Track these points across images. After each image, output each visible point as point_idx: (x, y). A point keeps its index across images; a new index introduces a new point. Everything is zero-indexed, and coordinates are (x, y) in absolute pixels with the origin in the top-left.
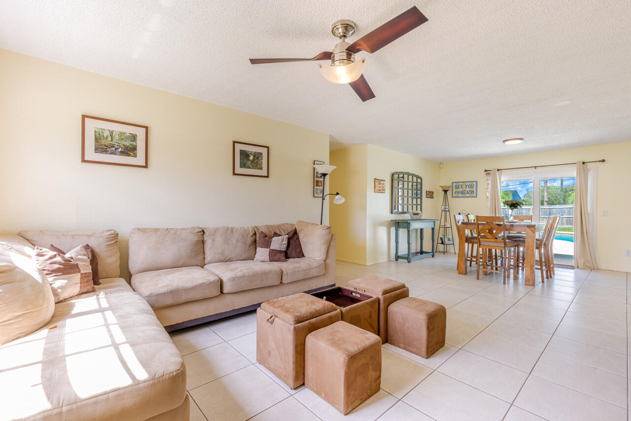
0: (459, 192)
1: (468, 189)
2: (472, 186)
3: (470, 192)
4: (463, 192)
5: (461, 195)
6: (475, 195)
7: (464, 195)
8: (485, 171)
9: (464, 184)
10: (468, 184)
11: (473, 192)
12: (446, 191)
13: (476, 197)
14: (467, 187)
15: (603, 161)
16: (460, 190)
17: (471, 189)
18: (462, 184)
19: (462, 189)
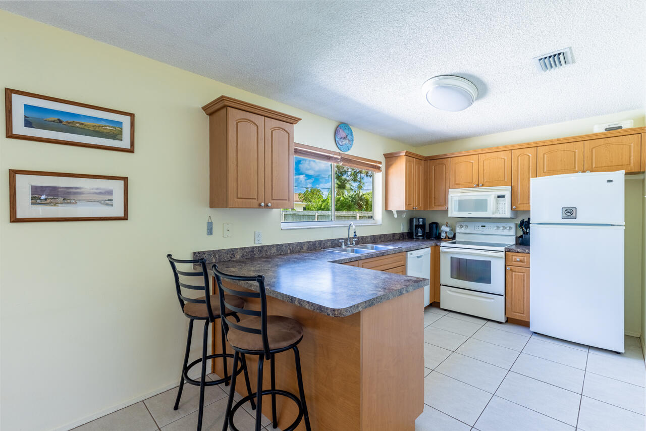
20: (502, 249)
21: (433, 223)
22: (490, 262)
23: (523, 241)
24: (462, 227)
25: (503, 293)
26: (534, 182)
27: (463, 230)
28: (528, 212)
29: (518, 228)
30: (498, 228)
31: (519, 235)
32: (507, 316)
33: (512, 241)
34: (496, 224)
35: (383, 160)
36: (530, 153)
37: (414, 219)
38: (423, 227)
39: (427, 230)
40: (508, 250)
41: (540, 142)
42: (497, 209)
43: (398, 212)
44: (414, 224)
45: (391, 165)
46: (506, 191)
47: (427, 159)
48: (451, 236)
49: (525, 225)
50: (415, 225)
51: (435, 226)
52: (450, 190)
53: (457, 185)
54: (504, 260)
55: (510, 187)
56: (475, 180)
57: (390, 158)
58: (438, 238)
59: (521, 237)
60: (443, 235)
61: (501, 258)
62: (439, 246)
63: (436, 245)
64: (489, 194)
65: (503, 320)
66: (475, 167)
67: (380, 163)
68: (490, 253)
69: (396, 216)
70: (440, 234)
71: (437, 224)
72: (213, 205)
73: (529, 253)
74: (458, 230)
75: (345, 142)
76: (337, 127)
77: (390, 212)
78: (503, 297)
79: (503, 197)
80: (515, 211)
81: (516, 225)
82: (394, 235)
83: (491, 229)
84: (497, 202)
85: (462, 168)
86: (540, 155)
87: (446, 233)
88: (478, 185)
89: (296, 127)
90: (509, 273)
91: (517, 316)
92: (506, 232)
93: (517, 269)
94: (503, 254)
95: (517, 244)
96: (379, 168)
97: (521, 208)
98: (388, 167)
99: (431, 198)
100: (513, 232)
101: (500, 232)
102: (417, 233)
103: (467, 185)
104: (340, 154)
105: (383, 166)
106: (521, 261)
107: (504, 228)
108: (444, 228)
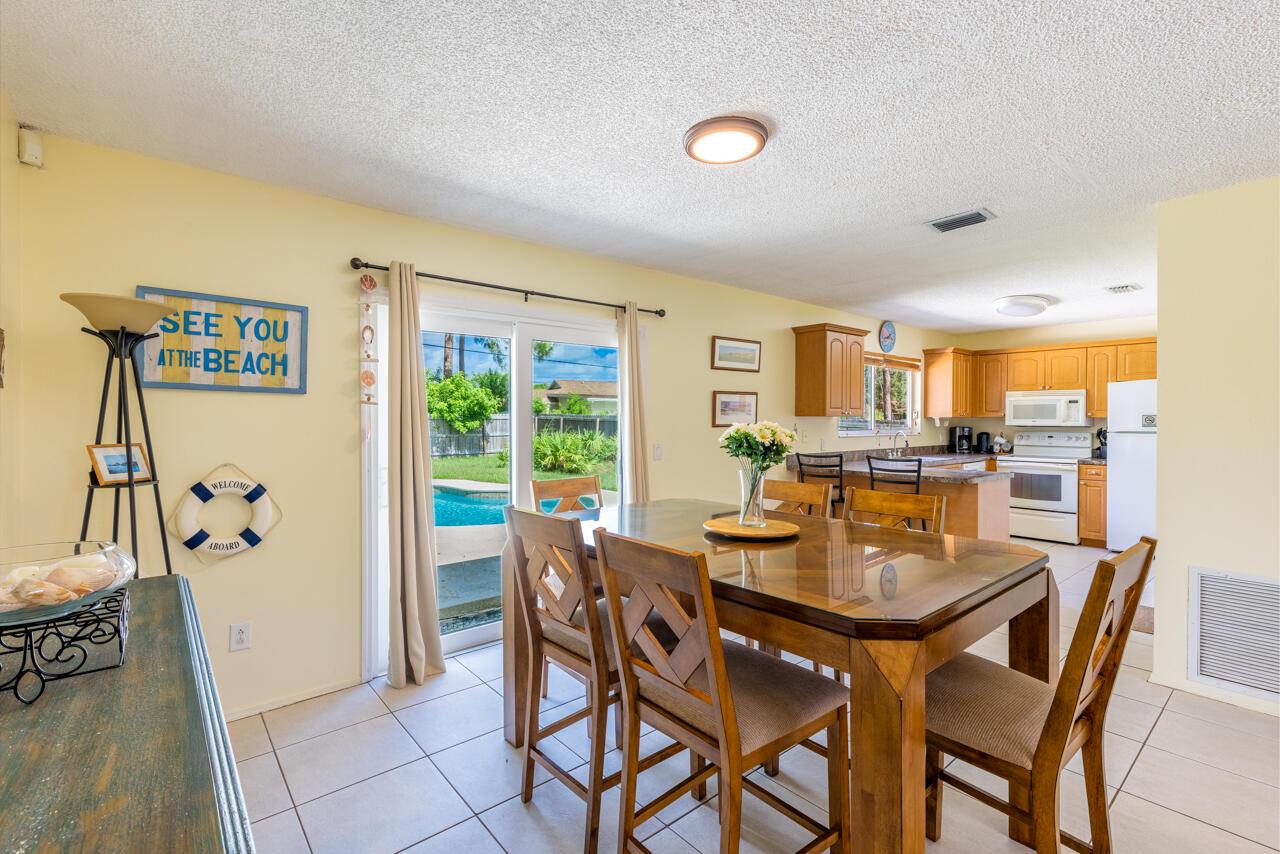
0: (189, 359)
1: (253, 346)
2: (275, 332)
3: (266, 364)
4: (218, 361)
5: (209, 378)
6: (292, 381)
7: (223, 378)
8: (356, 264)
9: (229, 310)
10: (257, 314)
11: (284, 362)
12: (122, 342)
13: (302, 390)
14: (250, 329)
15: (661, 313)
16: (200, 343)
17: (271, 347)
18: (210, 307)
19: (210, 342)
20: (1076, 461)
21: (983, 433)
22: (1060, 476)
23: (1100, 454)
24: (1022, 437)
25: (1076, 510)
26: (1111, 386)
27: (1023, 442)
28: (1104, 420)
29: (1095, 438)
30: (1070, 438)
31: (1096, 447)
32: (1081, 536)
33: (1087, 454)
34: (1064, 434)
35: (922, 356)
36: (1110, 352)
37: (958, 429)
38: (969, 438)
39: (975, 442)
40: (1082, 463)
41: (1121, 341)
42: (1068, 417)
43: (942, 420)
44: (958, 434)
45: (932, 363)
46: (1080, 395)
47: (975, 354)
48: (1008, 449)
49: (1102, 434)
50: (960, 437)
51: (985, 436)
52: (1007, 393)
53: (1018, 387)
54: (1076, 474)
55: (1084, 391)
56: (1041, 380)
57: (931, 355)
58: (990, 451)
59: (1099, 449)
60: (997, 448)
61: (1074, 471)
62: (995, 460)
63: (991, 459)
64: (1059, 399)
65: (1076, 542)
66: (1041, 366)
67: (920, 361)
68: (1060, 466)
69: (938, 424)
70: (992, 447)
71: (987, 434)
72: (799, 412)
73: (1106, 465)
74: (1016, 442)
75: (889, 341)
76: (882, 326)
77: (931, 420)
78: (1076, 516)
79: (1077, 402)
80: (1091, 419)
81: (1093, 435)
82: (933, 447)
83: (1060, 440)
84: (1068, 408)
85: (1022, 367)
86: (1121, 356)
87: (1001, 445)
88: (1044, 388)
89: (866, 338)
90: (1083, 488)
91: (1092, 536)
92: (1079, 443)
93: (1092, 483)
94: (1076, 467)
95: (1093, 457)
96: (917, 367)
97: (1099, 415)
98: (927, 366)
99: (981, 401)
100: (1088, 443)
101: (1072, 443)
102: (961, 446)
103: (1031, 387)
104: (883, 356)
105: (921, 364)
106: (1097, 474)
107: (1077, 438)
108: (998, 439)
